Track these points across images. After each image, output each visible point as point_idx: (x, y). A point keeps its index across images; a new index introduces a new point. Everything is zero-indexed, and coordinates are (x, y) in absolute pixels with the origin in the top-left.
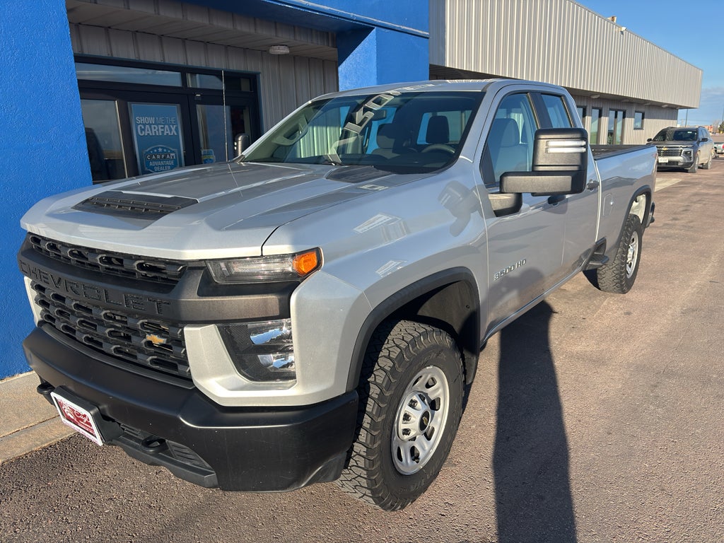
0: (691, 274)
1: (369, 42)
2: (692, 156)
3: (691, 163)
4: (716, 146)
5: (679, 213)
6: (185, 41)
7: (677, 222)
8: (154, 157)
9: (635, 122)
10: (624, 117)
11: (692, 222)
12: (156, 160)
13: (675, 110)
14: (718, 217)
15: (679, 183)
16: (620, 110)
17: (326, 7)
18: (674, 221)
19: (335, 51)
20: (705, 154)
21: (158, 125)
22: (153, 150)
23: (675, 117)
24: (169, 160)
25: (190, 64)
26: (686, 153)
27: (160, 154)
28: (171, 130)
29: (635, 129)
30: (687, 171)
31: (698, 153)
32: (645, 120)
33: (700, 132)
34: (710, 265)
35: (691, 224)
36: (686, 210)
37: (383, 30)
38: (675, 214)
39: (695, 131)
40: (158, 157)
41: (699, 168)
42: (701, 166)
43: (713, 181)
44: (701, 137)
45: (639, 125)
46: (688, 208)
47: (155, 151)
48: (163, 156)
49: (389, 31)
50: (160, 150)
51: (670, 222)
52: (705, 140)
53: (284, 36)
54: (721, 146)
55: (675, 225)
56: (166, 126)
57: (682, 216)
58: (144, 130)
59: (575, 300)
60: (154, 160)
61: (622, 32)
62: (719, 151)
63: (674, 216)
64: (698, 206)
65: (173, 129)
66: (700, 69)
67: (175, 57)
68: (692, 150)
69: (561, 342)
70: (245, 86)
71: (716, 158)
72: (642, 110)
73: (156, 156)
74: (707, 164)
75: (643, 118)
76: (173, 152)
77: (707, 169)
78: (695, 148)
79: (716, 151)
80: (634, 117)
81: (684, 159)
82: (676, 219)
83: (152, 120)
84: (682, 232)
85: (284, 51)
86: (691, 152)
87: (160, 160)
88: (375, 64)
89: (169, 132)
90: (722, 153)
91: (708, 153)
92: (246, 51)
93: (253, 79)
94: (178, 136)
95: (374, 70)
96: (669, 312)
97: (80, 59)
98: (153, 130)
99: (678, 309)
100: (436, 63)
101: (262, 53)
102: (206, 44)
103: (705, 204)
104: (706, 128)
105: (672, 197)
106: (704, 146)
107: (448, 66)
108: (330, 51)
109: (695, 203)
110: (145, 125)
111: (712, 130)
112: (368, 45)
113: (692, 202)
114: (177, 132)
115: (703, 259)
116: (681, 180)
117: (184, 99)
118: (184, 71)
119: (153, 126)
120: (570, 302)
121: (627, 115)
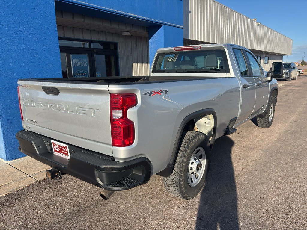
0: (288, 119)
1: (161, 31)
2: (289, 74)
3: (289, 77)
4: (299, 70)
5: (284, 97)
6: (91, 31)
7: (282, 100)
8: (78, 74)
9: (265, 61)
10: (260, 59)
11: (288, 100)
12: (80, 75)
13: (281, 56)
14: (299, 98)
15: (284, 85)
16: (259, 56)
17: (145, 18)
18: (281, 100)
19: (148, 34)
20: (294, 74)
21: (80, 62)
22: (78, 72)
23: (282, 59)
24: (84, 75)
25: (92, 39)
26: (286, 73)
27: (81, 73)
28: (85, 64)
29: (265, 64)
30: (287, 81)
31: (291, 73)
32: (269, 60)
33: (292, 65)
34: (295, 116)
35: (288, 101)
36: (286, 96)
37: (166, 26)
38: (282, 97)
39: (290, 64)
40: (80, 74)
41: (292, 79)
42: (293, 79)
43: (297, 84)
44: (292, 67)
45: (267, 62)
46: (287, 95)
47: (79, 72)
48: (82, 74)
49: (168, 26)
50: (81, 72)
51: (280, 100)
52: (294, 68)
53: (129, 28)
54: (301, 71)
55: (281, 101)
56: (83, 63)
57: (284, 98)
58: (75, 64)
59: (242, 128)
60: (79, 76)
61: (259, 25)
62: (300, 73)
63: (281, 98)
64: (291, 94)
65: (86, 63)
66: (292, 39)
67: (87, 37)
68: (289, 72)
69: (237, 142)
70: (112, 47)
71: (299, 75)
72: (268, 56)
73: (79, 74)
74: (295, 78)
75: (268, 59)
76: (86, 72)
77: (295, 80)
78: (290, 71)
79: (299, 73)
80: (264, 59)
81: (285, 76)
82: (282, 99)
83: (78, 60)
84: (284, 104)
85: (128, 34)
86: (288, 73)
87: (81, 75)
88: (163, 39)
89: (84, 65)
90: (302, 74)
91: (295, 73)
92: (113, 34)
93: (115, 44)
94: (87, 66)
95: (163, 41)
96: (279, 132)
97: (60, 38)
98: (79, 64)
99: (282, 131)
100: (185, 38)
101: (119, 35)
102: (98, 32)
103: (294, 93)
104: (295, 63)
105: (281, 91)
106: (294, 71)
107: (190, 39)
108: (146, 34)
109: (290, 93)
110: (75, 62)
111: (298, 64)
112: (161, 32)
113: (289, 93)
114: (87, 65)
115: (292, 113)
116: (284, 84)
117: (90, 52)
118: (90, 42)
119: (78, 63)
120: (240, 129)
121: (261, 58)
